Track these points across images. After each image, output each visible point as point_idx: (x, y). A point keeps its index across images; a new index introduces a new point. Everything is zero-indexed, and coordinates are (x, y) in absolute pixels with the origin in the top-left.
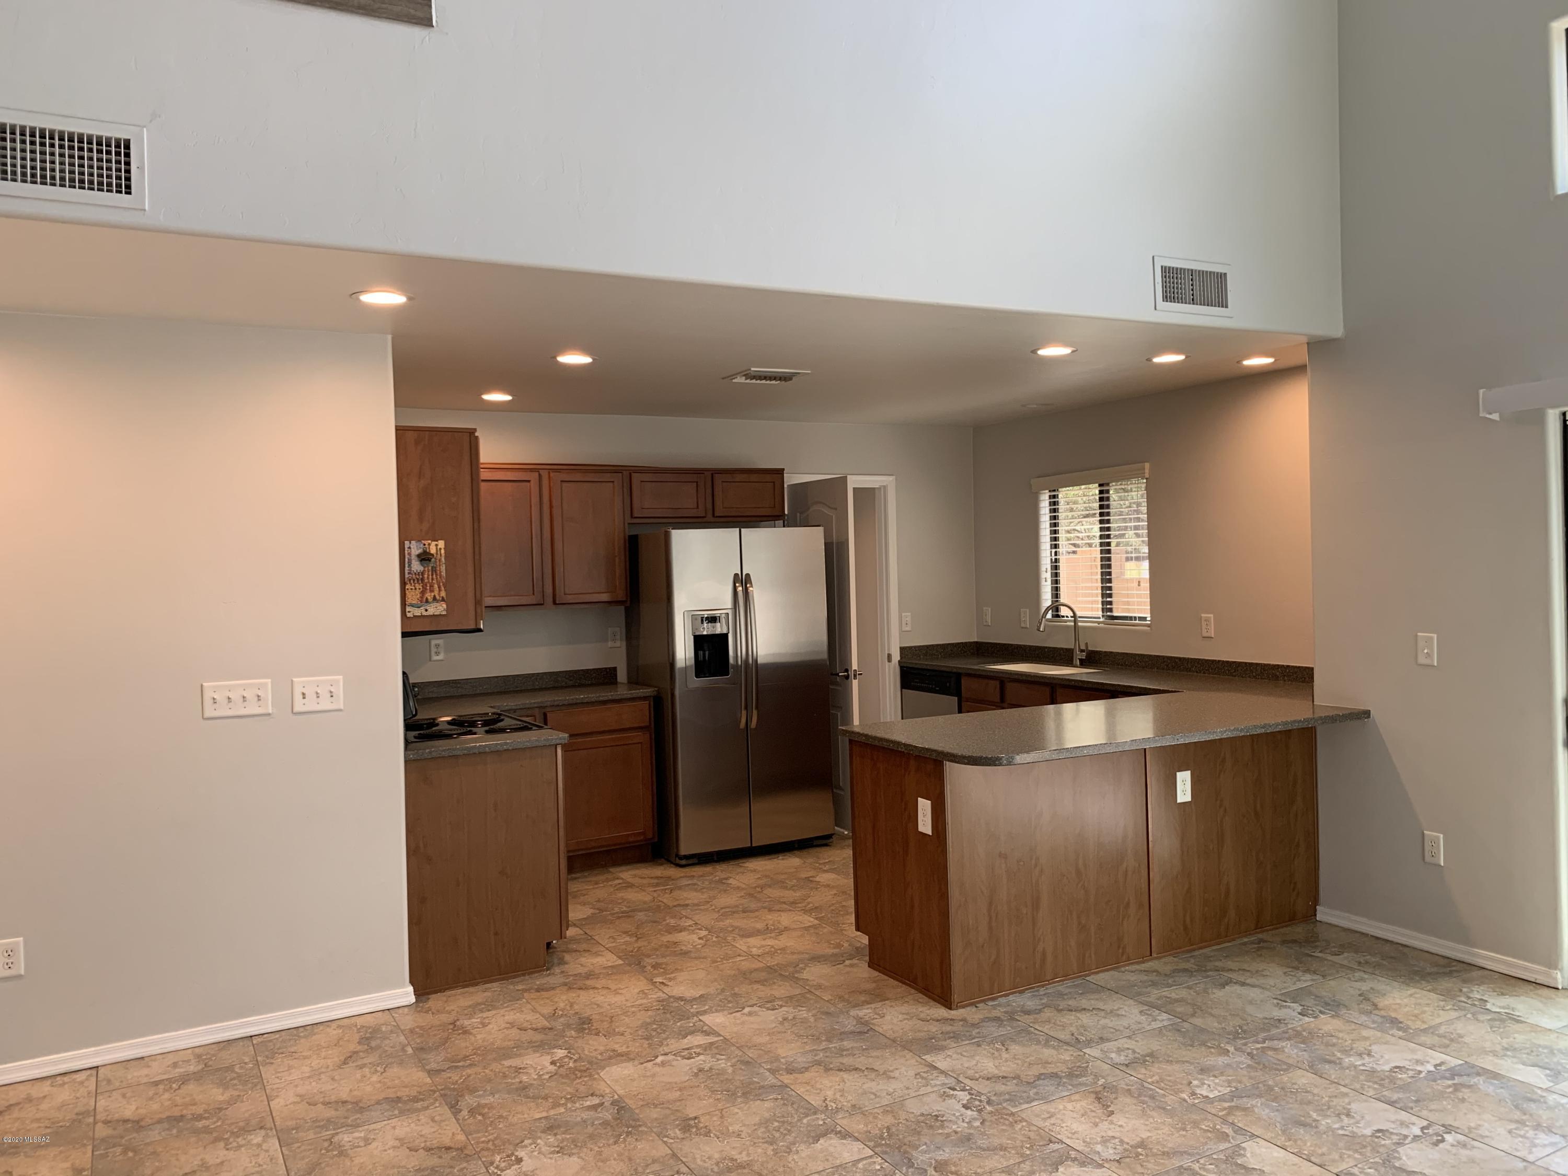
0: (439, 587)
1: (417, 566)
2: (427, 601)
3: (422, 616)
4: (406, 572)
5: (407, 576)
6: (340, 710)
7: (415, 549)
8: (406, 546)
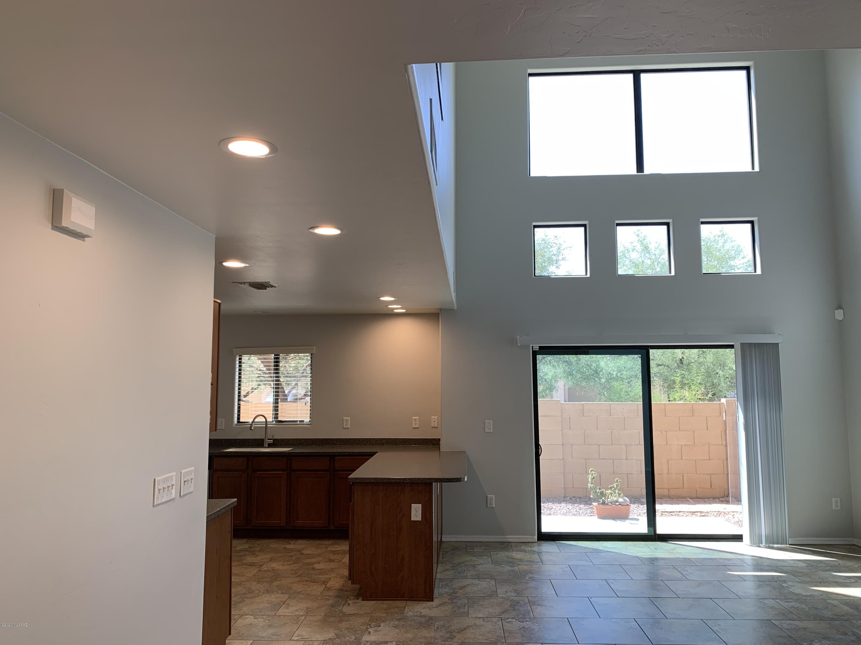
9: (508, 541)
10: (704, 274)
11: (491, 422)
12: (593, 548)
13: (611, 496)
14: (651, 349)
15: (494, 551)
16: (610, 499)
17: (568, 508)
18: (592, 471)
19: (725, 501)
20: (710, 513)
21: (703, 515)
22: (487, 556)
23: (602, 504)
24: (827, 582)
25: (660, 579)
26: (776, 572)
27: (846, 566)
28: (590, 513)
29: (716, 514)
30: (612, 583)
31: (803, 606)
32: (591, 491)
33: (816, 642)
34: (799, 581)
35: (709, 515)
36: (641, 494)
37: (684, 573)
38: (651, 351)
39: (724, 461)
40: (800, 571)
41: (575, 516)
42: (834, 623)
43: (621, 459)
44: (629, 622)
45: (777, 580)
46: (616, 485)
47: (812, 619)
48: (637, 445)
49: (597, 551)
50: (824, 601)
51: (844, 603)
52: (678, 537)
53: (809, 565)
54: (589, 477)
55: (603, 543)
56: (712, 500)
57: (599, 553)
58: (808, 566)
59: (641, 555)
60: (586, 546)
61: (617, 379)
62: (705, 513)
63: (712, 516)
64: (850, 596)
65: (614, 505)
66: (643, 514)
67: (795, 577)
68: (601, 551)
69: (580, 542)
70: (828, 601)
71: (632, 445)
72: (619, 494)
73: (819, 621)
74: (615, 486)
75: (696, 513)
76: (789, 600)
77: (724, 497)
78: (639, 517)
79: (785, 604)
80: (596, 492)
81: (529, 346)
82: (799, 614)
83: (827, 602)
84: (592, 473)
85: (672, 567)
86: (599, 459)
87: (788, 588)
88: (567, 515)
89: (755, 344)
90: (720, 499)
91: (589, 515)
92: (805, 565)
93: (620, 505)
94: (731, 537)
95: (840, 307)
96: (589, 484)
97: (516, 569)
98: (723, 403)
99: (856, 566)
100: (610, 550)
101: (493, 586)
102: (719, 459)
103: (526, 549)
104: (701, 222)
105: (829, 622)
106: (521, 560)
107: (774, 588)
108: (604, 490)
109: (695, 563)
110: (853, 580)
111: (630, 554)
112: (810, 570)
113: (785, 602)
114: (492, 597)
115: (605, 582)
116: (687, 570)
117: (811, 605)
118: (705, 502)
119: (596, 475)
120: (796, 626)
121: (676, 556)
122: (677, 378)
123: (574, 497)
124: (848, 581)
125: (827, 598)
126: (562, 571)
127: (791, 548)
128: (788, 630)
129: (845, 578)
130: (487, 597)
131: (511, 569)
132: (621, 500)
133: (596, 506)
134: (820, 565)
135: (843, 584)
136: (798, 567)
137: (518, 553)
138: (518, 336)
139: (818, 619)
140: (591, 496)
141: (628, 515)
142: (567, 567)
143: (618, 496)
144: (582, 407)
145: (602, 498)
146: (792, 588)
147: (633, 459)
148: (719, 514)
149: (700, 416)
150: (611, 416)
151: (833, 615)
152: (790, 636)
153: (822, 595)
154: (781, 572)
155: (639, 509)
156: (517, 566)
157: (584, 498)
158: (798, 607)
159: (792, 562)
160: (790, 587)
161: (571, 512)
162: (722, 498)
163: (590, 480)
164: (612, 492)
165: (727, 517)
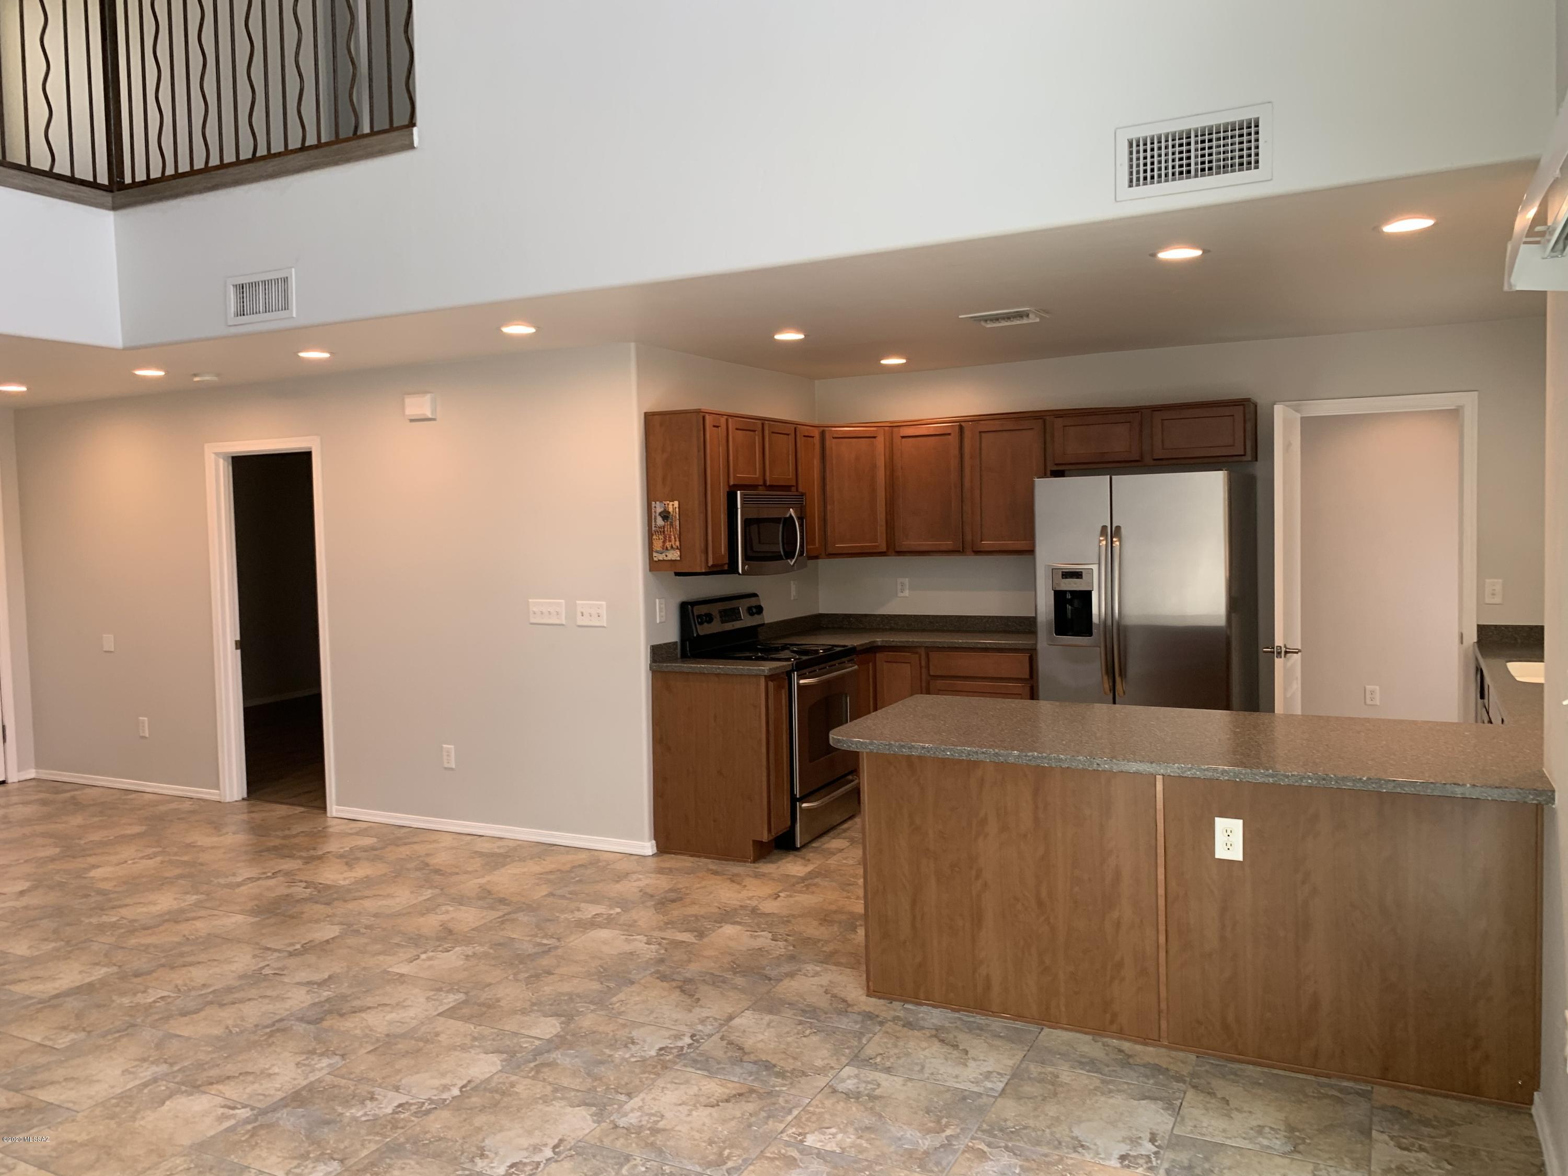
0: (675, 538)
1: (660, 522)
2: (667, 549)
3: (664, 560)
4: (653, 526)
5: (653, 529)
6: (604, 627)
7: (658, 508)
8: (653, 506)
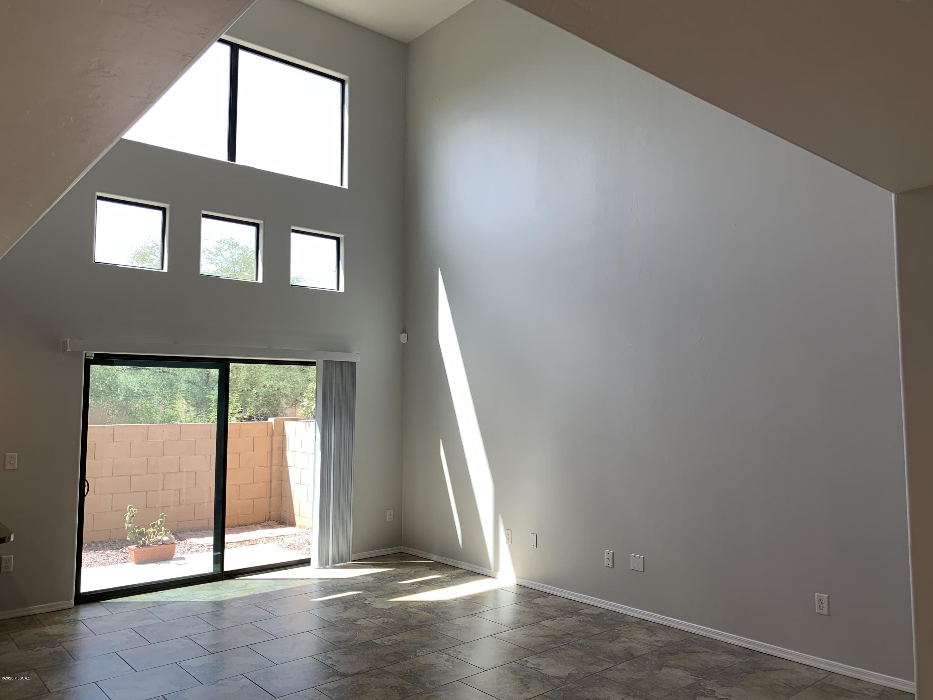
9: (32, 614)
10: (291, 285)
11: (15, 455)
12: (153, 601)
13: (154, 535)
14: (231, 363)
15: (15, 631)
16: (153, 539)
17: (91, 558)
18: (130, 508)
19: (267, 526)
20: (258, 540)
21: (252, 543)
22: (6, 640)
23: (142, 546)
24: (398, 592)
25: (247, 622)
26: (352, 590)
27: (404, 573)
28: (123, 560)
29: (265, 540)
30: (196, 638)
31: (392, 620)
32: (128, 532)
33: (418, 652)
34: (376, 595)
35: (258, 542)
36: (177, 528)
37: (270, 609)
38: (232, 365)
39: (268, 484)
40: (372, 585)
41: (104, 565)
42: (423, 630)
43: (156, 490)
44: (239, 680)
45: (358, 598)
46: (160, 521)
47: (404, 631)
48: (177, 473)
49: (160, 604)
50: (404, 611)
51: (421, 609)
52: (246, 571)
53: (376, 578)
54: (126, 515)
55: (162, 593)
56: (253, 526)
57: (163, 606)
58: (376, 580)
59: (214, 599)
60: (142, 601)
61: (137, 396)
62: (254, 541)
63: (261, 543)
64: (422, 602)
65: (157, 546)
66: (187, 551)
67: (371, 592)
68: (165, 603)
69: (133, 597)
70: (408, 610)
71: (171, 473)
72: (166, 532)
73: (411, 631)
74: (159, 523)
75: (244, 543)
76: (377, 616)
77: (265, 521)
78: (184, 556)
79: (376, 621)
80: (134, 532)
81: (81, 353)
82: (392, 628)
83: (408, 612)
84: (132, 510)
85: (254, 606)
86: (130, 492)
87: (370, 605)
88: (92, 566)
89: (336, 361)
90: (261, 524)
91: (122, 561)
92: (373, 579)
93: (163, 544)
94: (296, 563)
95: (404, 331)
96: (126, 524)
97: (59, 649)
98: (271, 423)
99: (413, 572)
100: (174, 600)
101: (36, 679)
102: (263, 482)
103: (62, 620)
104: (292, 230)
105: (419, 629)
106: (62, 635)
107: (359, 607)
108: (144, 529)
109: (275, 596)
110: (417, 586)
111: (200, 600)
112: (379, 583)
113: (374, 619)
114: (43, 696)
115: (188, 640)
116: (271, 606)
117: (397, 617)
118: (248, 529)
119: (136, 512)
120: (396, 641)
121: (252, 593)
122: (212, 396)
123: (94, 542)
124: (414, 588)
125: (406, 608)
126: (127, 638)
127: (354, 565)
128: (390, 646)
129: (410, 585)
130: (34, 696)
131: (52, 650)
132: (165, 538)
133: (134, 549)
134: (385, 577)
135: (411, 592)
136: (368, 582)
137: (53, 627)
138: (68, 339)
139: (409, 629)
140: (128, 539)
141: (173, 555)
142: (130, 632)
143: (164, 534)
144: (113, 430)
145: (141, 539)
146: (373, 603)
147: (170, 489)
148: (268, 539)
149: (248, 437)
150: (148, 440)
151: (417, 622)
152: (395, 653)
153: (400, 605)
154: (357, 590)
155: (180, 546)
156: (59, 644)
157: (107, 541)
158: (388, 622)
159: (361, 578)
160: (372, 603)
161: (96, 561)
162: (263, 523)
163: (127, 519)
164: (155, 530)
165: (277, 542)
